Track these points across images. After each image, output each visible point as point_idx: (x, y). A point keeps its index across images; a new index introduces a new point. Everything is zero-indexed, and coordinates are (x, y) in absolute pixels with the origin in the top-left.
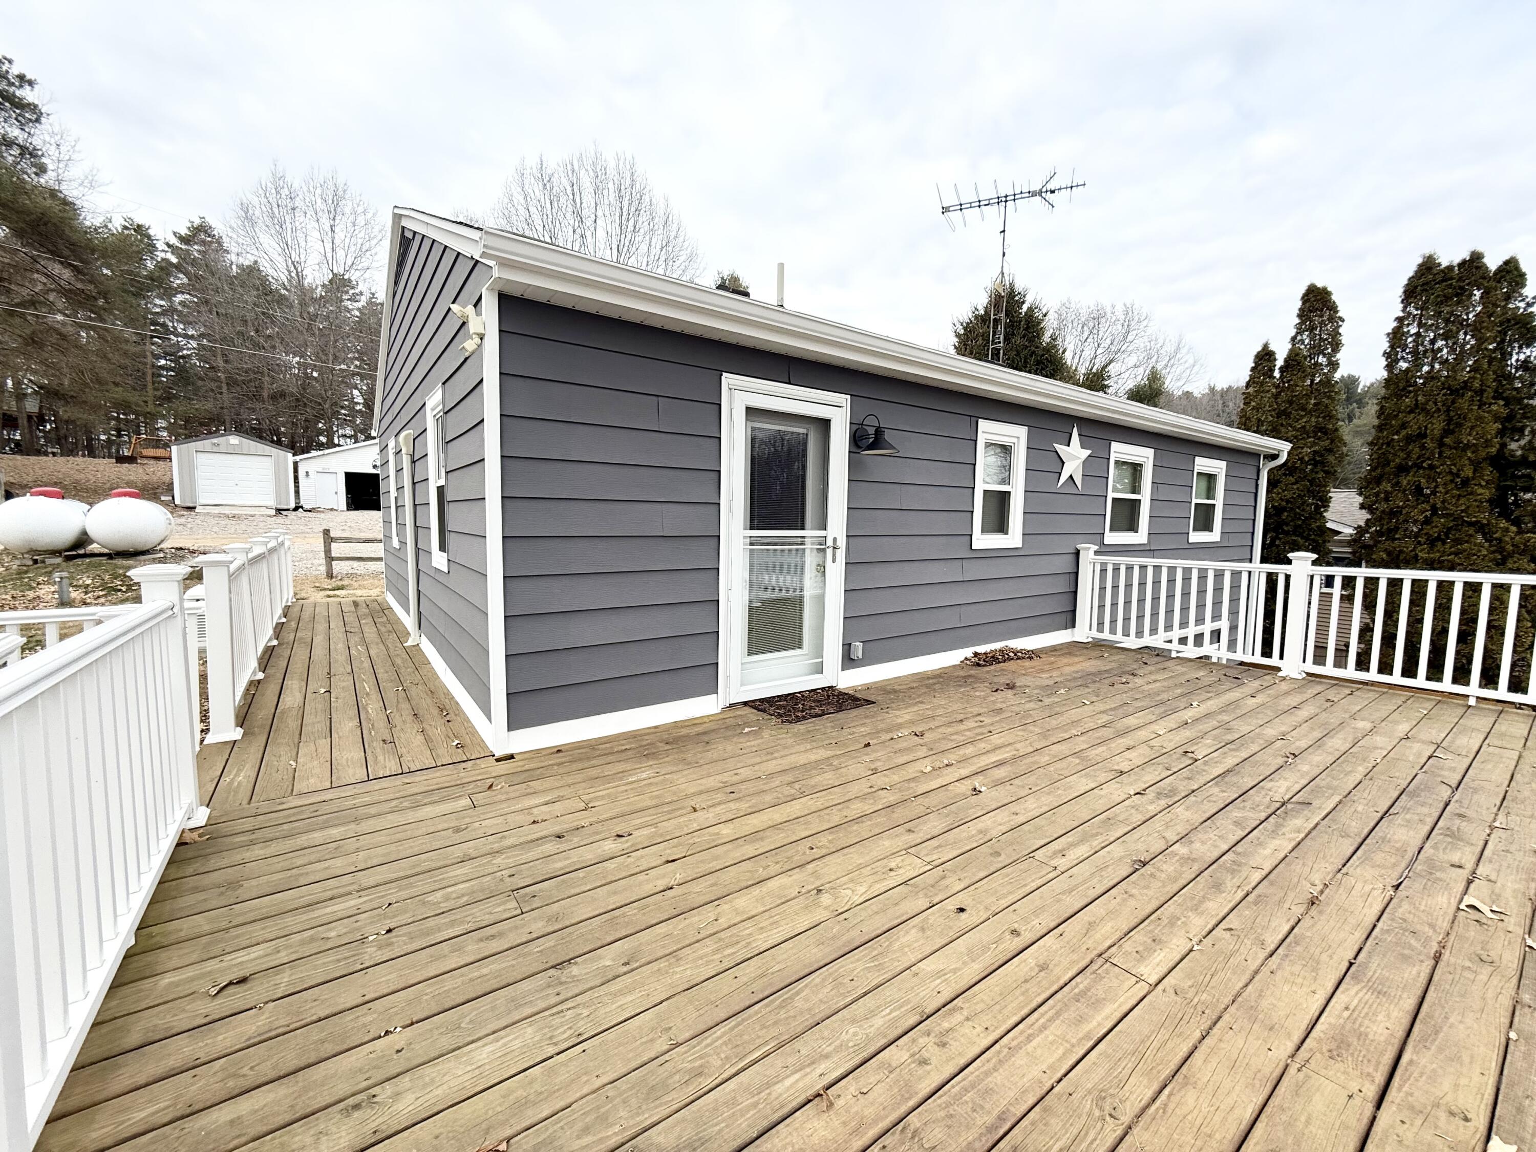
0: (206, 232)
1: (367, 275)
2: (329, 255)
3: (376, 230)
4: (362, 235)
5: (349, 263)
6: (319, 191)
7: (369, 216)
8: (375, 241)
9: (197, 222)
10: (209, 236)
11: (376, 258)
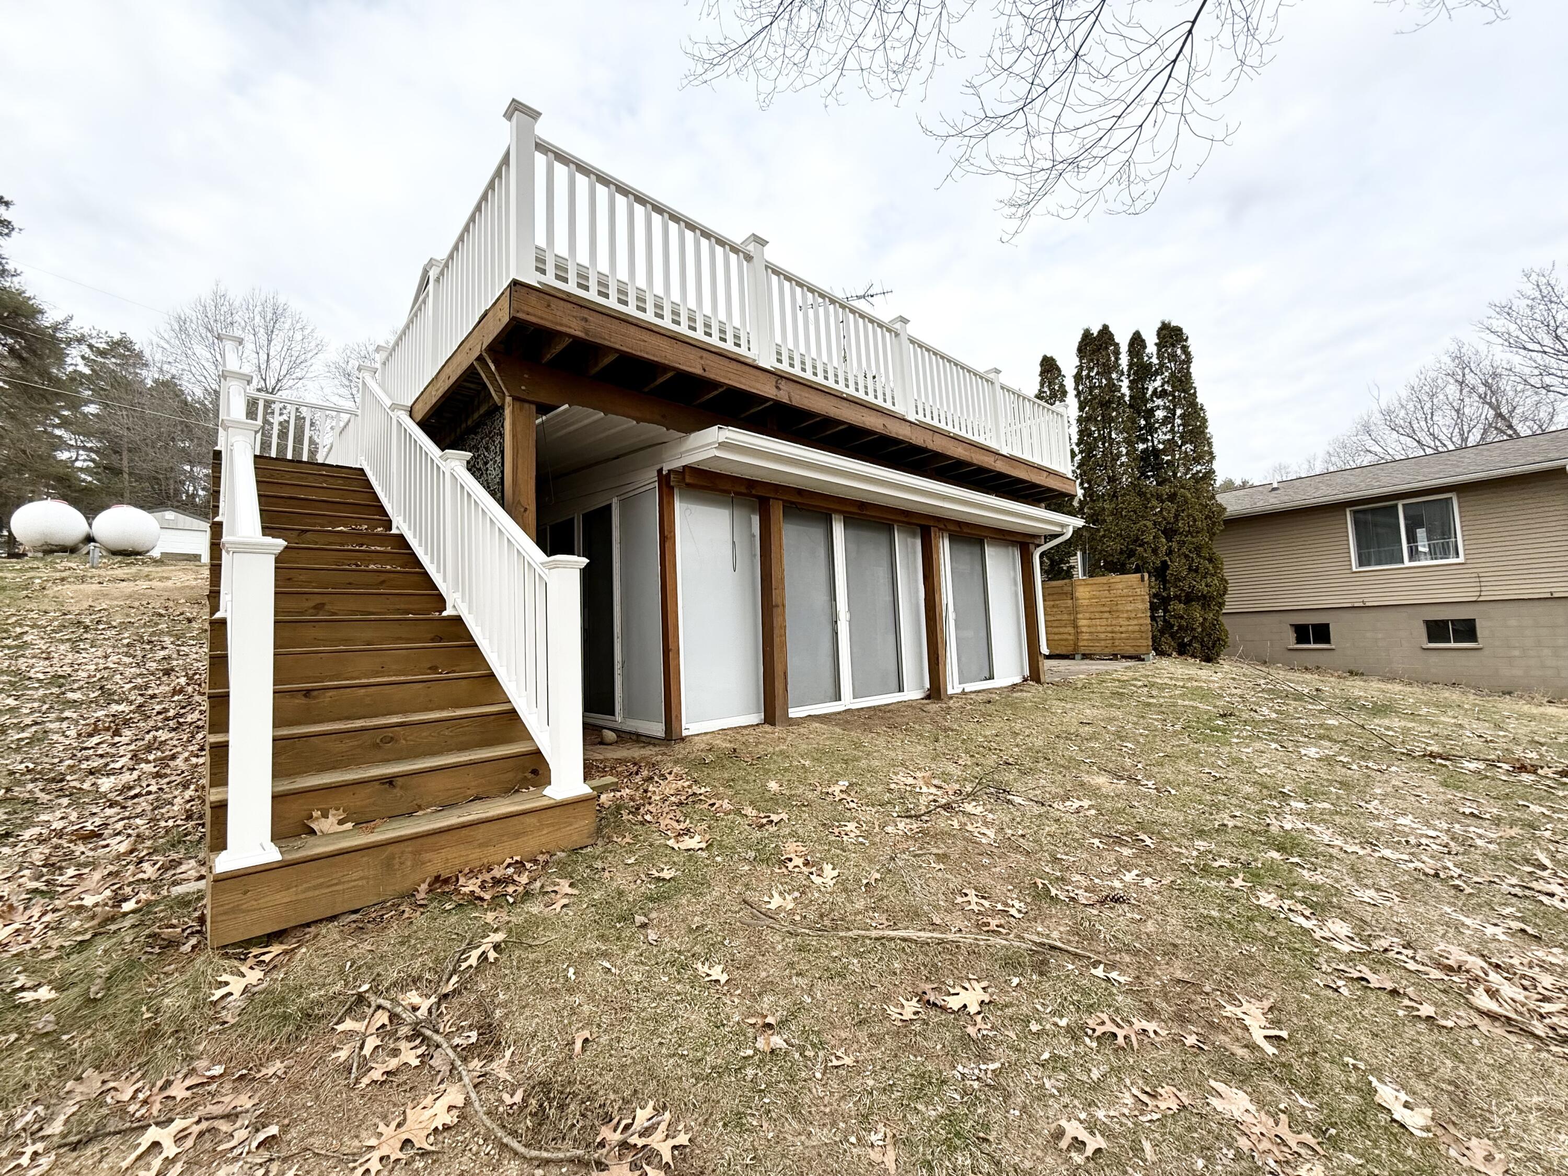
0: (125, 347)
1: (300, 384)
2: (263, 366)
3: (313, 345)
4: (299, 348)
5: (283, 372)
6: (259, 309)
7: (306, 332)
8: (311, 354)
9: (117, 337)
10: (129, 350)
11: (312, 369)
